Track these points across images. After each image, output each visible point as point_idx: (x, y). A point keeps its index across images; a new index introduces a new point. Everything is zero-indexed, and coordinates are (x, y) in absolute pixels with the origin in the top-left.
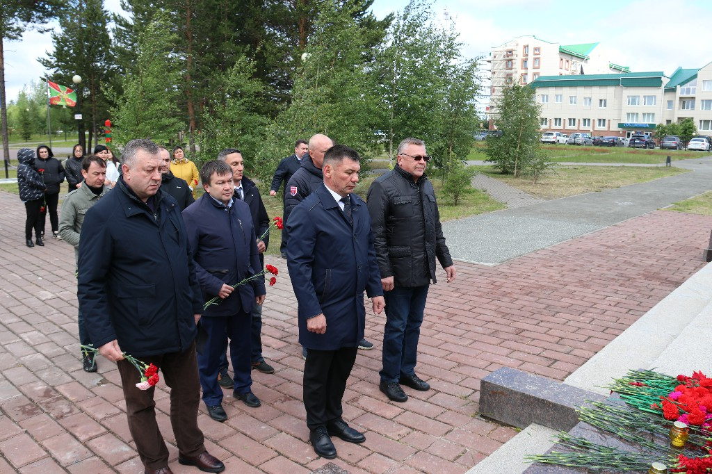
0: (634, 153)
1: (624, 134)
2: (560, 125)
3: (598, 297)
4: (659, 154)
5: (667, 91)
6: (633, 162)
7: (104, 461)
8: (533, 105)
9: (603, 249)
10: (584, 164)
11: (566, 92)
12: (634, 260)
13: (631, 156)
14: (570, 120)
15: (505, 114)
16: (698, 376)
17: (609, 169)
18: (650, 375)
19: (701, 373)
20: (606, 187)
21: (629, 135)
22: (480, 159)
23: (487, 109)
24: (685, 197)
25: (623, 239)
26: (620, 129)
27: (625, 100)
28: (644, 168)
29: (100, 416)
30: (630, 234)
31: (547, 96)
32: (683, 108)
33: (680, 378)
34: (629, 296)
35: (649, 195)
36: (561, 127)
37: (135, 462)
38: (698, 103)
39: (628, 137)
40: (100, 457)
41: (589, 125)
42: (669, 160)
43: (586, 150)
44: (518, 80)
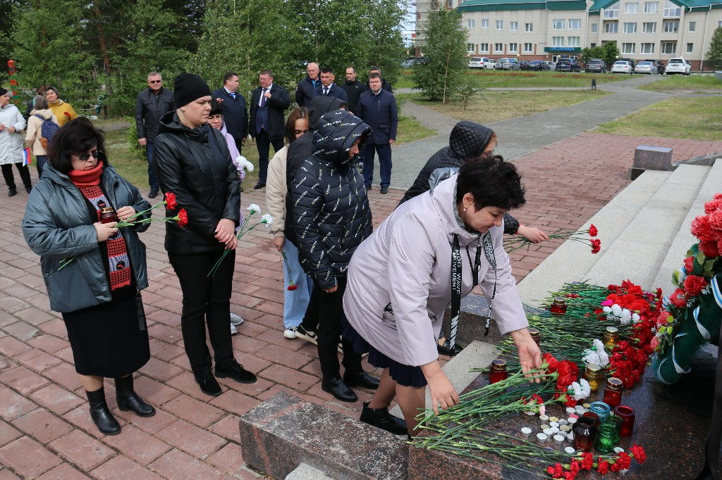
0: (560, 76)
1: (549, 59)
2: (487, 50)
3: (530, 217)
4: (585, 77)
5: (591, 14)
6: (560, 85)
7: (50, 412)
8: (460, 30)
9: (534, 171)
10: (512, 89)
11: (493, 16)
12: (564, 182)
13: (559, 79)
14: (497, 45)
15: (431, 40)
16: (627, 285)
17: (536, 94)
18: (584, 286)
19: (629, 281)
20: (535, 111)
21: (555, 59)
22: (407, 87)
23: (413, 35)
24: (610, 119)
25: (553, 161)
26: (546, 53)
27: (551, 24)
28: (570, 91)
29: (40, 368)
30: (560, 156)
31: (473, 21)
32: (607, 31)
33: (611, 287)
34: (560, 216)
35: (575, 118)
36: (488, 53)
37: (83, 409)
38: (621, 26)
39: (555, 61)
40: (46, 408)
41: (515, 50)
42: (594, 84)
43: (513, 75)
44: (443, 5)
